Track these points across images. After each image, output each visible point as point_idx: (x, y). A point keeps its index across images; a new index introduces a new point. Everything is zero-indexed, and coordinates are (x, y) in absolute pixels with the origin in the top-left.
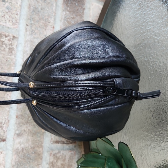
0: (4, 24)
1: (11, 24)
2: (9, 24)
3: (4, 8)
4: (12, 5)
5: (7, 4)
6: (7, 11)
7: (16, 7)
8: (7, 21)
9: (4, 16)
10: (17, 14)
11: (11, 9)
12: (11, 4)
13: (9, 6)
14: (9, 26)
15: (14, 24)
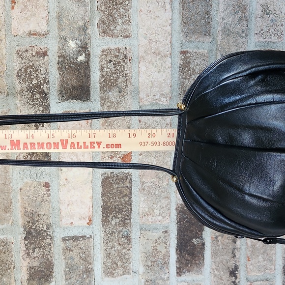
0: (270, 40)
1: (277, 38)
2: (274, 39)
3: (269, 22)
4: (277, 16)
5: (271, 16)
6: (272, 24)
7: (281, 16)
8: (273, 35)
9: (269, 30)
10: (282, 25)
11: (276, 21)
12: (275, 15)
13: (274, 17)
14: (274, 41)
15: (279, 37)
